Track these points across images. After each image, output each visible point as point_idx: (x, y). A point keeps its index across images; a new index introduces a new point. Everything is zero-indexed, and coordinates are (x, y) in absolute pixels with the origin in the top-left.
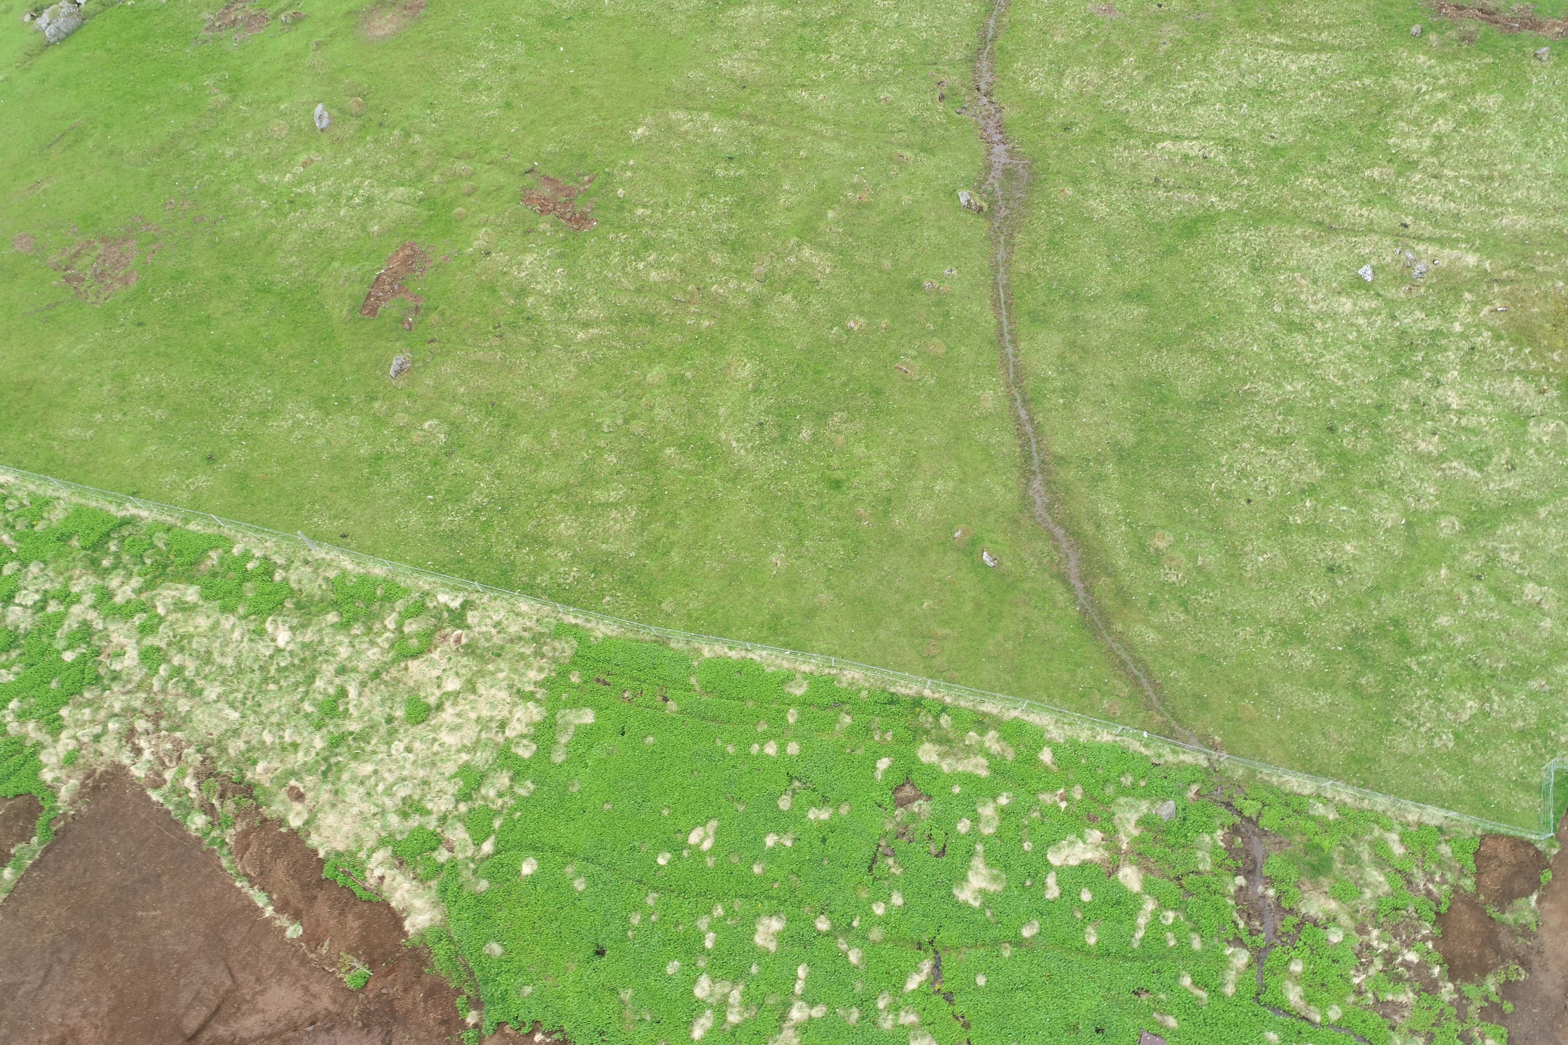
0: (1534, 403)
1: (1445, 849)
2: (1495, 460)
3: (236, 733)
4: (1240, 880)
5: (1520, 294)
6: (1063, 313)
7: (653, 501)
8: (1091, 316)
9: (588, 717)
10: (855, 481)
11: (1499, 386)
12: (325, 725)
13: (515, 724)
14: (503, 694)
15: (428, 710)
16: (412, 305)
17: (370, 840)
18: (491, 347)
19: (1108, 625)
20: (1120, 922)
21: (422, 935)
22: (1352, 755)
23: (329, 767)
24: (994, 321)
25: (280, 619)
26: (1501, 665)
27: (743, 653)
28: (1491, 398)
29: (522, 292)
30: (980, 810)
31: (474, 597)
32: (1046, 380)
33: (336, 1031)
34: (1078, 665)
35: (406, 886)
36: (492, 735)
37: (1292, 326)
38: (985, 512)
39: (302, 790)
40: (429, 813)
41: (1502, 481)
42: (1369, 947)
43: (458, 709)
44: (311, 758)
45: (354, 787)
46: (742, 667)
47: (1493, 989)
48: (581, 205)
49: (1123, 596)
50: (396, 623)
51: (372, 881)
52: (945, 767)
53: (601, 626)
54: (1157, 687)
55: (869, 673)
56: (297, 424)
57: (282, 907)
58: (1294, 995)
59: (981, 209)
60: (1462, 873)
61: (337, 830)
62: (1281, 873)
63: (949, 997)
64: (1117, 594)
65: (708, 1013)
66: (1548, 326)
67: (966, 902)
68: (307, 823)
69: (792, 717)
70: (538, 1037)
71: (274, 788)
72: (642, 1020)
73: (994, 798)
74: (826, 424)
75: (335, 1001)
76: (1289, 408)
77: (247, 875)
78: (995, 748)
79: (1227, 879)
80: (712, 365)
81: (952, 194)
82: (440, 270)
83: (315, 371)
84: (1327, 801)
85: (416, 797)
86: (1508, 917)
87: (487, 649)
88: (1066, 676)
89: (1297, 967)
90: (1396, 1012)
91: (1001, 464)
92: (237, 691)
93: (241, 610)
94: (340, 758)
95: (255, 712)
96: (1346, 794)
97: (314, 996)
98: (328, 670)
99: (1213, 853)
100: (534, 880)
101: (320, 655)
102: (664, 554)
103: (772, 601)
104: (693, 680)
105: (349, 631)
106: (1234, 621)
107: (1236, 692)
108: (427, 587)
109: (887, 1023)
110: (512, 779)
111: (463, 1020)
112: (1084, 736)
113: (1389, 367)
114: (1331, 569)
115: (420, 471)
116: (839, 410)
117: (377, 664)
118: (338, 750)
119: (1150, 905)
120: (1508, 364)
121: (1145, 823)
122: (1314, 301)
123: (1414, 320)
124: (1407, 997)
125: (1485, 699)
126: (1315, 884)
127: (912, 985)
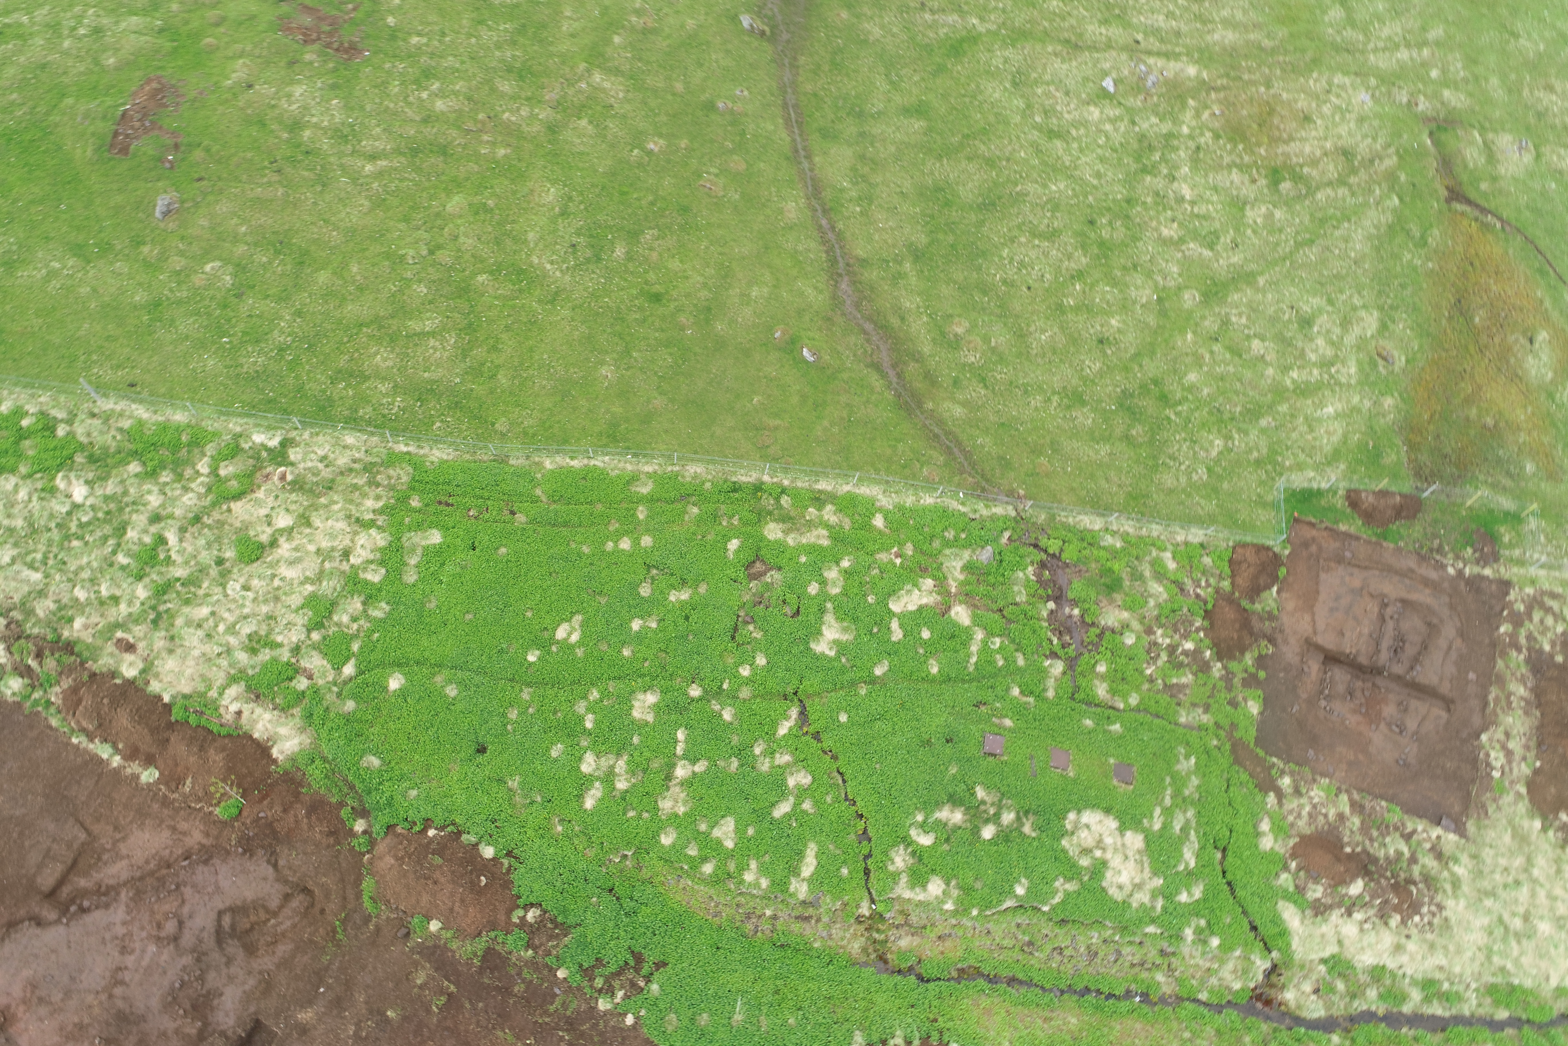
0: (1248, 191)
1: (1207, 560)
2: (1222, 240)
3: (42, 594)
4: (1051, 605)
5: (1232, 99)
6: (850, 128)
7: (470, 328)
8: (877, 131)
9: (435, 537)
10: (675, 294)
11: (1221, 179)
12: (148, 575)
13: (359, 550)
14: (341, 525)
15: (261, 548)
16: (170, 142)
17: (220, 678)
18: (270, 184)
19: (920, 404)
20: (956, 651)
21: (293, 759)
22: (1129, 494)
23: (159, 616)
24: (788, 139)
25: (72, 475)
26: (1238, 409)
27: (586, 461)
28: (1215, 189)
29: (296, 126)
30: (826, 574)
31: (293, 434)
32: (842, 190)
33: (216, 861)
34: (898, 440)
35: (267, 716)
36: (336, 564)
37: (1052, 134)
38: (800, 313)
39: (131, 640)
40: (280, 645)
41: (1228, 258)
42: (1155, 644)
43: (294, 544)
44: (136, 608)
45: (192, 630)
46: (586, 474)
47: (1250, 663)
48: (348, 34)
49: (931, 379)
50: (210, 466)
51: (229, 717)
52: (790, 541)
53: (435, 451)
54: (967, 455)
55: (711, 467)
56: (52, 274)
57: (132, 754)
58: (1101, 691)
59: (763, 33)
60: (1221, 577)
61: (181, 673)
62: (1083, 595)
63: (817, 736)
64: (925, 377)
65: (597, 784)
66: (1255, 126)
67: (823, 654)
68: (143, 671)
69: (641, 513)
70: (431, 833)
71: (99, 642)
72: (532, 803)
73: (837, 563)
74: (639, 242)
75: (207, 835)
76: (1055, 206)
77: (83, 730)
78: (833, 519)
79: (1040, 606)
80: (514, 193)
81: (734, 19)
82: (197, 104)
83: (64, 216)
84: (1114, 533)
85: (263, 633)
86: (1258, 607)
87: (317, 484)
88: (889, 452)
89: (1101, 668)
90: (1180, 691)
91: (810, 269)
92: (35, 551)
93: (23, 469)
94: (169, 605)
95: (60, 570)
96: (1129, 527)
97: (184, 834)
98: (140, 519)
99: (1026, 587)
100: (403, 693)
101: (127, 505)
102: (491, 378)
103: (608, 411)
104: (538, 492)
105: (156, 479)
106: (1026, 392)
107: (1033, 452)
108: (238, 429)
109: (765, 766)
110: (364, 603)
111: (351, 830)
112: (909, 501)
113: (1134, 166)
114: (1101, 342)
115: (209, 315)
116: (650, 228)
117: (195, 509)
118: (166, 597)
119: (979, 635)
120: (1227, 160)
121: (968, 568)
122: (1068, 111)
123: (1150, 124)
124: (1187, 678)
125: (1228, 437)
126: (1111, 601)
127: (783, 731)
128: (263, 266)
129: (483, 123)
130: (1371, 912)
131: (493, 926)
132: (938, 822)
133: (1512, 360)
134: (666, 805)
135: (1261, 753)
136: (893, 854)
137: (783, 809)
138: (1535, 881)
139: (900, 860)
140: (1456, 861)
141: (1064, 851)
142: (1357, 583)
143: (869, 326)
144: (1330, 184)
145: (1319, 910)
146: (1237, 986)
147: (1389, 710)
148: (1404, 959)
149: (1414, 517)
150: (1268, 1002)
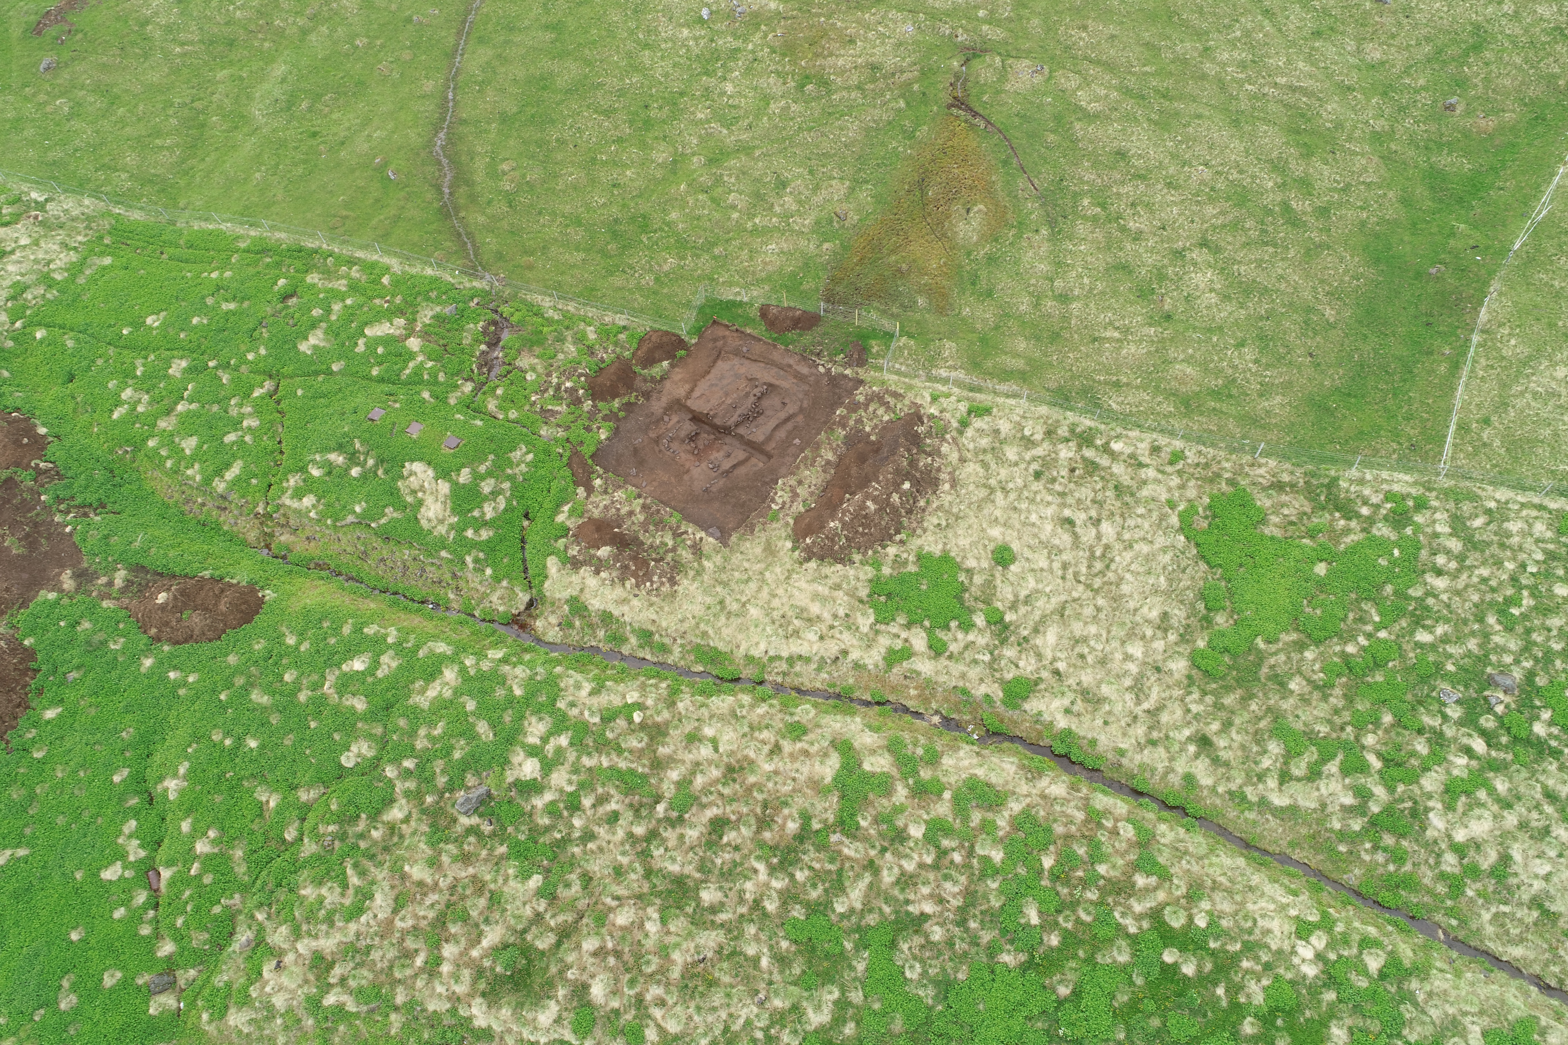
0: (778, 90)
1: (622, 336)
2: (740, 123)
4: (483, 347)
5: (796, 26)
6: (500, 37)
7: (194, 147)
8: (517, 39)
9: (107, 261)
10: (326, 133)
11: (762, 82)
13: (58, 262)
14: (56, 247)
16: (67, 29)
18: (114, 55)
19: (457, 212)
20: (396, 364)
22: (585, 288)
26: (701, 241)
27: (217, 226)
28: (754, 87)
29: (145, 23)
30: (332, 306)
31: (56, 195)
32: (473, 76)
34: (427, 233)
36: (41, 267)
37: (647, 46)
38: (400, 149)
41: (740, 135)
42: (549, 382)
43: (24, 254)
46: (213, 233)
47: (617, 405)
49: (473, 198)
52: (320, 284)
53: (134, 214)
54: (475, 247)
55: (292, 236)
58: (491, 405)
60: (627, 348)
62: (510, 344)
63: (277, 400)
64: (470, 197)
65: (126, 406)
66: (806, 45)
67: (303, 352)
69: (234, 258)
70: (15, 414)
73: (343, 300)
74: (320, 101)
76: (621, 93)
78: (356, 275)
79: (477, 347)
80: (262, 70)
84: (558, 310)
86: (646, 372)
87: (54, 224)
89: (499, 392)
90: (551, 415)
91: (422, 122)
96: (571, 307)
99: (473, 334)
100: (42, 341)
102: (192, 176)
103: (248, 199)
104: (182, 242)
106: (540, 213)
107: (526, 252)
108: (26, 189)
109: (233, 412)
110: (46, 290)
112: (415, 271)
113: (698, 70)
114: (613, 185)
115: (46, 128)
116: (332, 93)
119: (420, 358)
120: (773, 68)
121: (436, 317)
122: (666, 30)
123: (726, 42)
124: (562, 408)
125: (683, 258)
126: (530, 350)
127: (256, 394)
128: (91, 104)
129: (262, 26)
130: (614, 574)
131: (17, 465)
132: (329, 461)
133: (946, 224)
134: (162, 424)
135: (590, 462)
136: (290, 476)
137: (230, 438)
138: (763, 581)
139: (293, 481)
140: (709, 558)
141: (399, 490)
142: (743, 370)
143: (445, 161)
144: (848, 89)
145: (576, 564)
146: (501, 609)
147: (717, 455)
148: (625, 609)
149: (810, 328)
150: (523, 626)
